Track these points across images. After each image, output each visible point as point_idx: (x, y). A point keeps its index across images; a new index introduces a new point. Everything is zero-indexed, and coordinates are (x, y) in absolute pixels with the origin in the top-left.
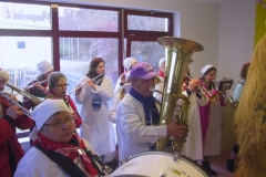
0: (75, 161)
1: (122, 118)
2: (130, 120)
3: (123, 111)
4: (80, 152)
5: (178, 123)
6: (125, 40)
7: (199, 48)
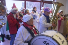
0: (32, 30)
1: (41, 20)
2: (43, 21)
3: (41, 19)
4: (33, 28)
5: (54, 23)
6: (42, 3)
7: (63, 5)
